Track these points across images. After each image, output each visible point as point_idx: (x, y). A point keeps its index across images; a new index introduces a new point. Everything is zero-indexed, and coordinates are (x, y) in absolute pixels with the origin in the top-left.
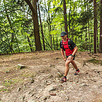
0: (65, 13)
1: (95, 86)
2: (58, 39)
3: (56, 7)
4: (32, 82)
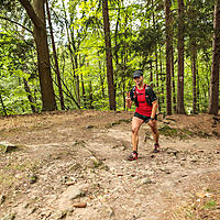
0: (107, 29)
1: (168, 183)
2: (94, 85)
3: (88, 16)
4: (34, 182)
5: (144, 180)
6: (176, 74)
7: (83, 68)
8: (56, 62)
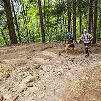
1: (69, 74)
4: (8, 77)
5: (59, 73)
6: (72, 25)
7: (29, 23)
8: (16, 21)
